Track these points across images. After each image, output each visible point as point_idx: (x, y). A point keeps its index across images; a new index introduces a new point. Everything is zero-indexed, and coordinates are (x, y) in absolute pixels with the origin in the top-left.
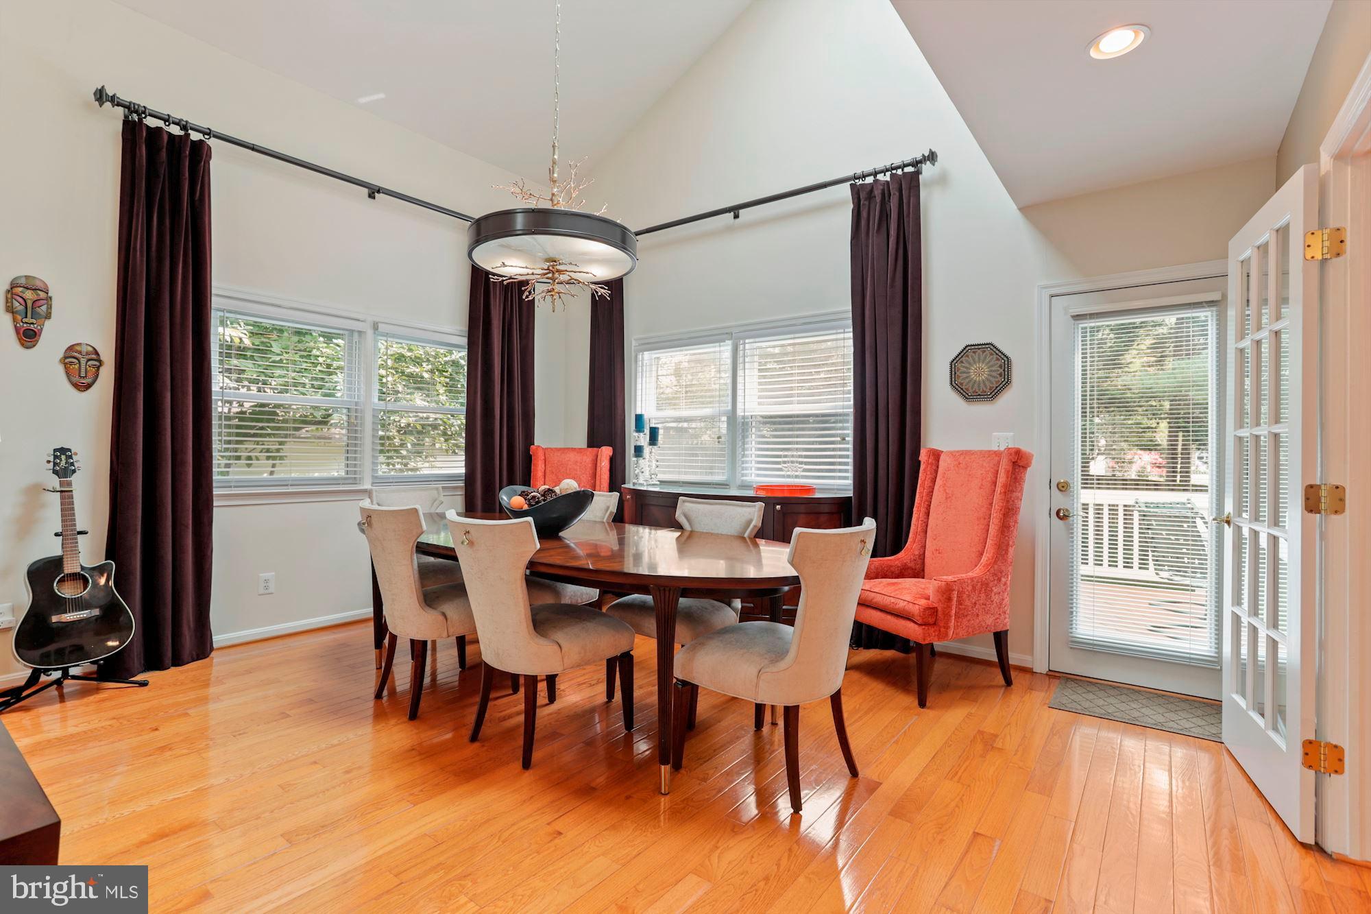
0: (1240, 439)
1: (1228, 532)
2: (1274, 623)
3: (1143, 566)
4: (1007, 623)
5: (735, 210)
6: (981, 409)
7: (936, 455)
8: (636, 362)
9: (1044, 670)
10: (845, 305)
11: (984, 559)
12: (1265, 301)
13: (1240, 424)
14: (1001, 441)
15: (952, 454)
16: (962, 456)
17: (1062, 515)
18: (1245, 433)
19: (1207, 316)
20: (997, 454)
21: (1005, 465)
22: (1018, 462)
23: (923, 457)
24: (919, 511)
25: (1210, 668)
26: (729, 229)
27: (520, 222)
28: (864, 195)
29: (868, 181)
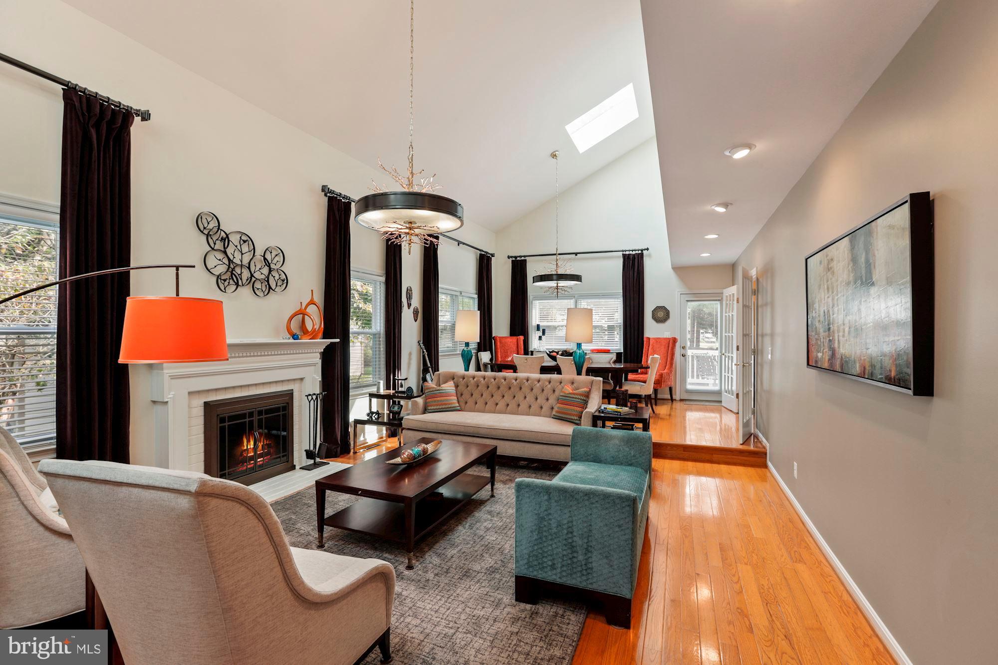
0: (726, 336)
1: (723, 356)
2: (732, 374)
3: (698, 378)
4: (673, 386)
5: (576, 254)
6: (661, 325)
7: (649, 339)
8: (532, 304)
9: (679, 399)
10: (620, 290)
11: (667, 368)
12: (730, 300)
13: (726, 333)
14: (667, 335)
15: (654, 338)
16: (657, 340)
17: (683, 356)
18: (726, 334)
19: (718, 303)
20: (669, 338)
21: (671, 341)
22: (675, 340)
23: (645, 340)
24: (645, 356)
25: (719, 393)
26: (574, 259)
27: (555, 277)
28: (626, 258)
29: (627, 253)
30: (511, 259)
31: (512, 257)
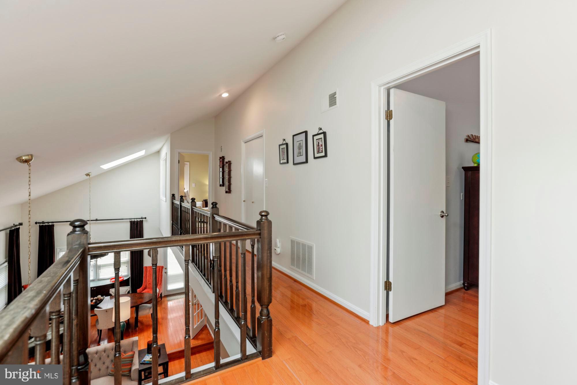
7: (146, 267)
15: (149, 267)
17: (166, 273)
21: (161, 268)
24: (144, 278)
26: (95, 224)
28: (132, 223)
29: (133, 220)
30: (38, 225)
31: (39, 223)
